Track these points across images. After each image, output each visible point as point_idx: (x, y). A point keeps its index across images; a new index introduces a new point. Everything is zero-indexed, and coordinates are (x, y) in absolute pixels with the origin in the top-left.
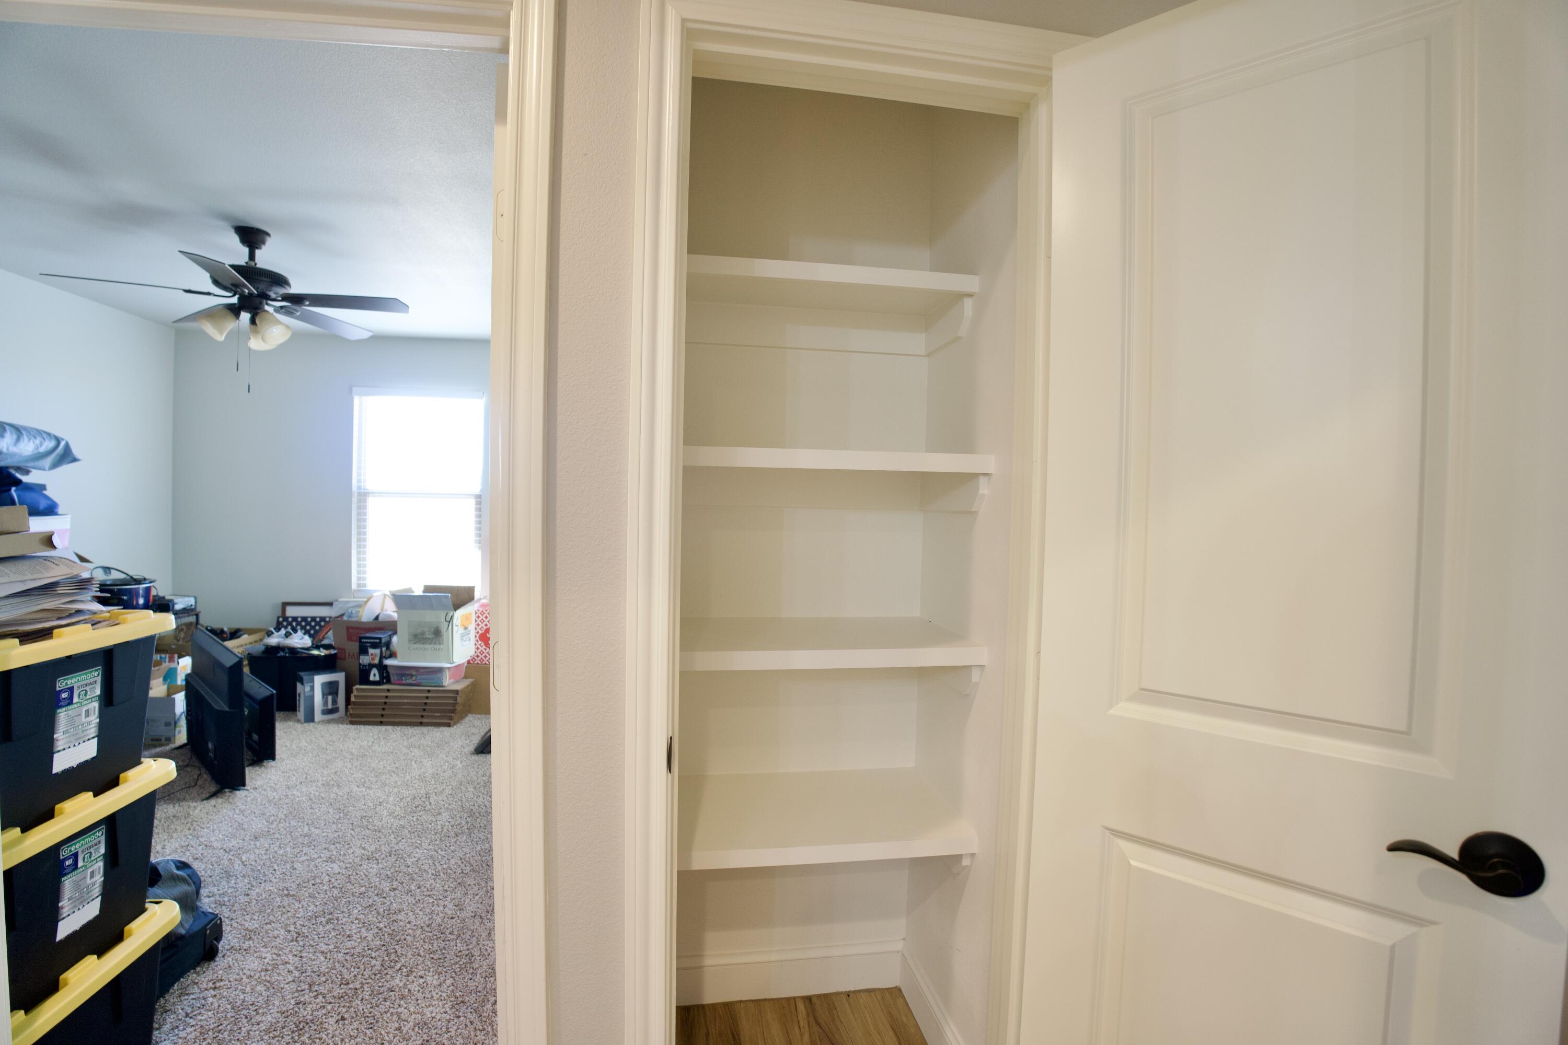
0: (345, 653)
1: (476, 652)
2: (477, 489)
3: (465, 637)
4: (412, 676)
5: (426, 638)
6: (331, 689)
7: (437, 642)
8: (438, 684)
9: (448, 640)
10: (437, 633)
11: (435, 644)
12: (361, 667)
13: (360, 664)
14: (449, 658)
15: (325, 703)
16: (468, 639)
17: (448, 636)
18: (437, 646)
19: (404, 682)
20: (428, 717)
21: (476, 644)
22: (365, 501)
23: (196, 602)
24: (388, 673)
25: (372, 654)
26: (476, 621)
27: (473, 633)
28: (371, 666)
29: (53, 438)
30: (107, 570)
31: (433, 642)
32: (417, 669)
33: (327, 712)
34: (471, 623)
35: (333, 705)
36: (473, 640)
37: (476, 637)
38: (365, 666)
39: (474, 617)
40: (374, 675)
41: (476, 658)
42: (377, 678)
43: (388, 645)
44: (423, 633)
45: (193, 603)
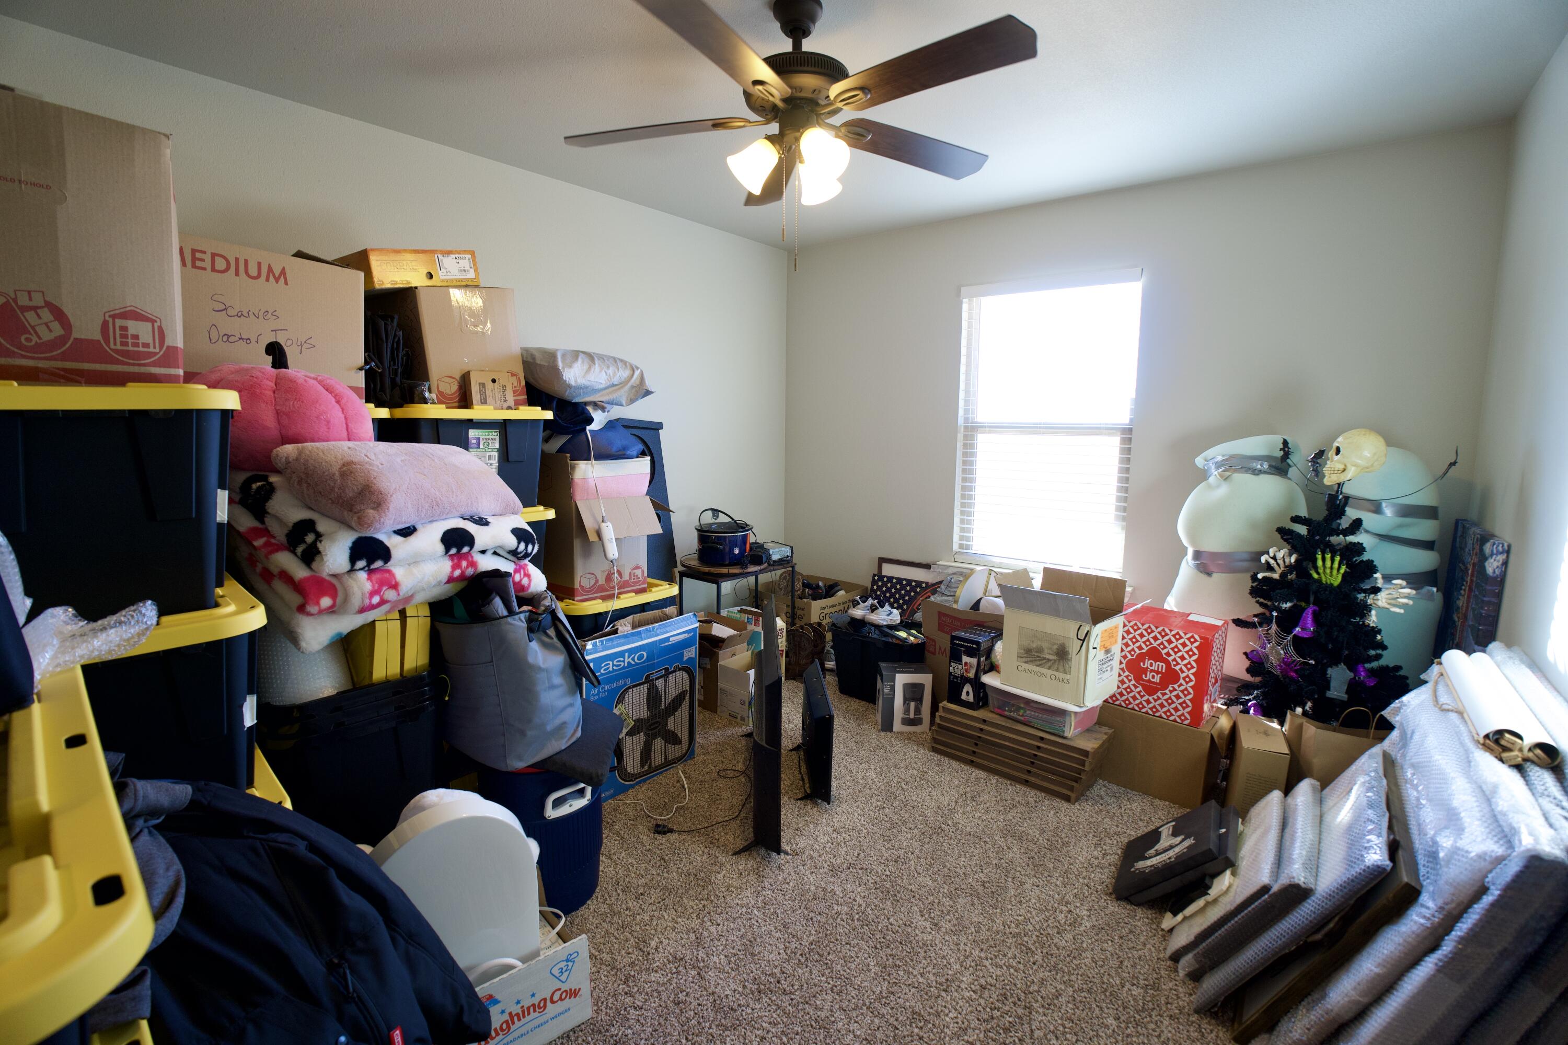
0: (935, 645)
1: (1118, 687)
2: (1123, 417)
3: (1105, 666)
4: (1019, 708)
5: (1045, 659)
6: (913, 693)
7: (1061, 669)
8: (1056, 732)
9: (1079, 669)
10: (1062, 654)
11: (1057, 670)
12: (952, 677)
13: (950, 673)
14: (1079, 696)
15: (907, 711)
16: (1109, 669)
17: (1079, 664)
18: (1061, 675)
19: (1007, 713)
20: (1037, 776)
21: (1120, 675)
22: (973, 438)
23: (792, 553)
24: (986, 695)
25: (966, 663)
26: (1123, 638)
27: (1117, 656)
28: (967, 680)
29: (628, 367)
30: (715, 512)
31: (1056, 666)
32: (1028, 702)
33: (907, 722)
34: (1116, 642)
35: (915, 715)
36: (1116, 669)
37: (1121, 663)
38: (957, 677)
39: (1121, 631)
40: (968, 693)
41: (1118, 696)
42: (971, 698)
43: (989, 651)
44: (1040, 650)
45: (789, 554)
